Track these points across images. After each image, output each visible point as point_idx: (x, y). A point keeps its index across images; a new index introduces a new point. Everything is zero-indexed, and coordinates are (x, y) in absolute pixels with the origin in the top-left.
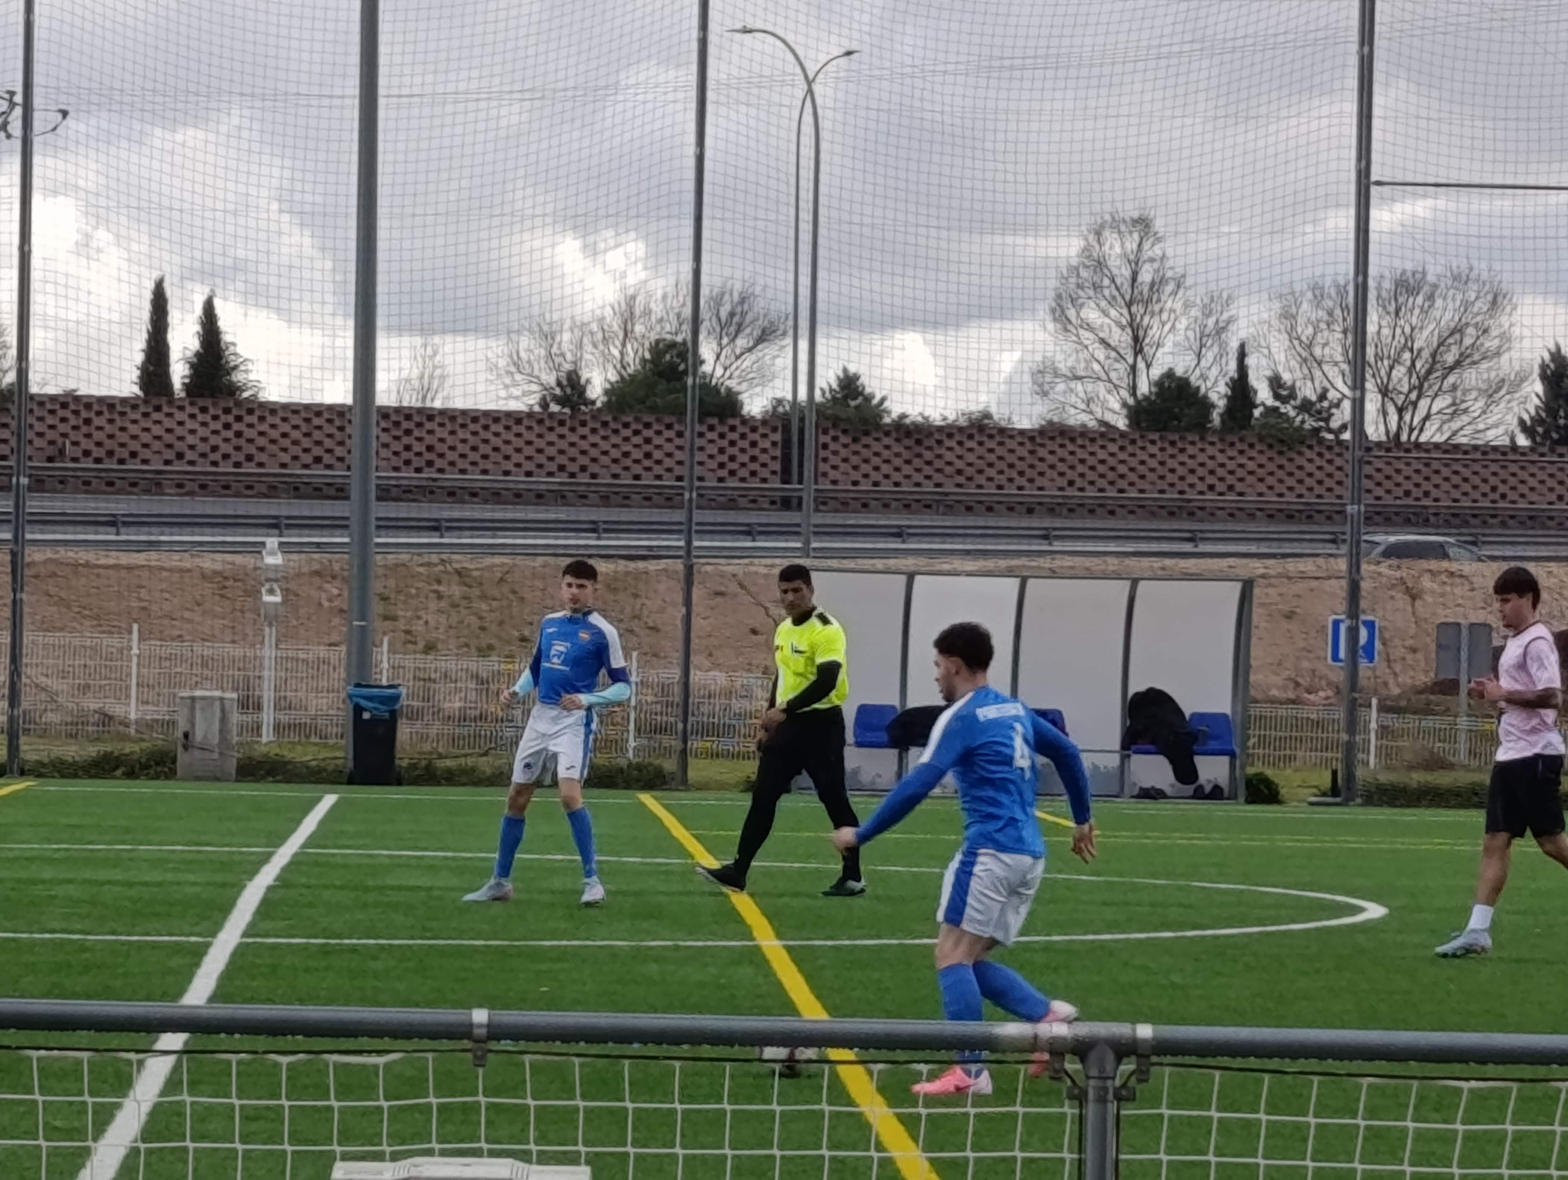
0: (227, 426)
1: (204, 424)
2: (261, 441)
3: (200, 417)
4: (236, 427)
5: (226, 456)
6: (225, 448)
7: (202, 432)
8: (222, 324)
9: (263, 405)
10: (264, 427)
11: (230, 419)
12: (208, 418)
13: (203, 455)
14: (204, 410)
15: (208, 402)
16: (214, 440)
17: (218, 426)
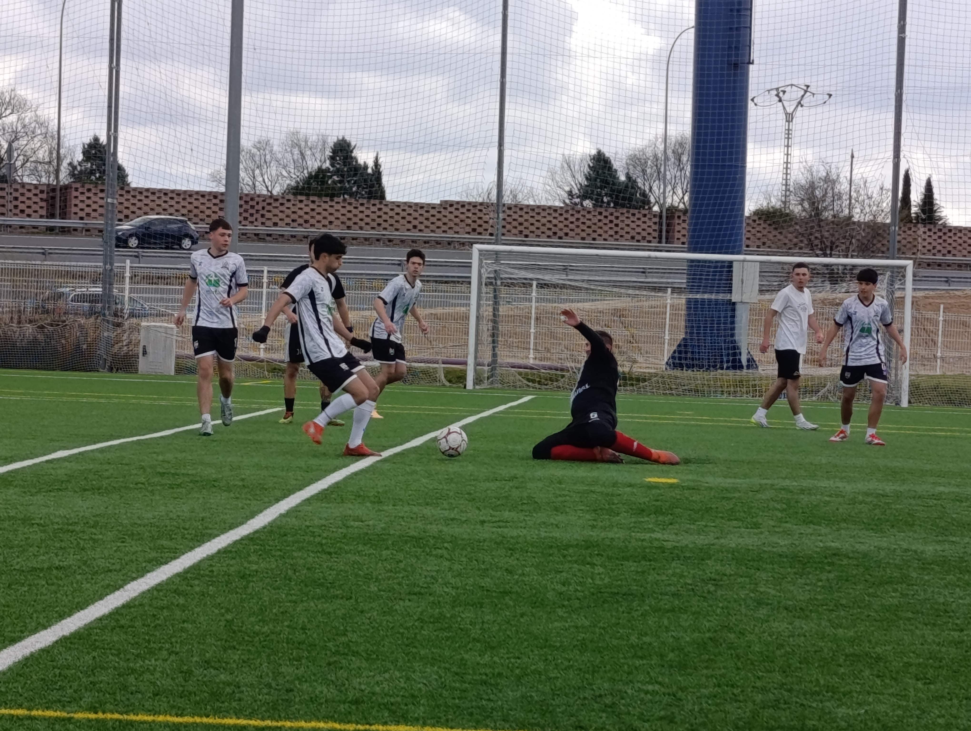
0: (940, 237)
1: (930, 236)
2: (954, 244)
3: (928, 233)
4: (944, 238)
5: (939, 251)
6: (939, 247)
7: (929, 240)
8: (935, 191)
9: (956, 228)
10: (956, 238)
11: (941, 234)
12: (932, 234)
13: (929, 251)
14: (930, 230)
15: (932, 226)
16: (934, 244)
17: (935, 237)
